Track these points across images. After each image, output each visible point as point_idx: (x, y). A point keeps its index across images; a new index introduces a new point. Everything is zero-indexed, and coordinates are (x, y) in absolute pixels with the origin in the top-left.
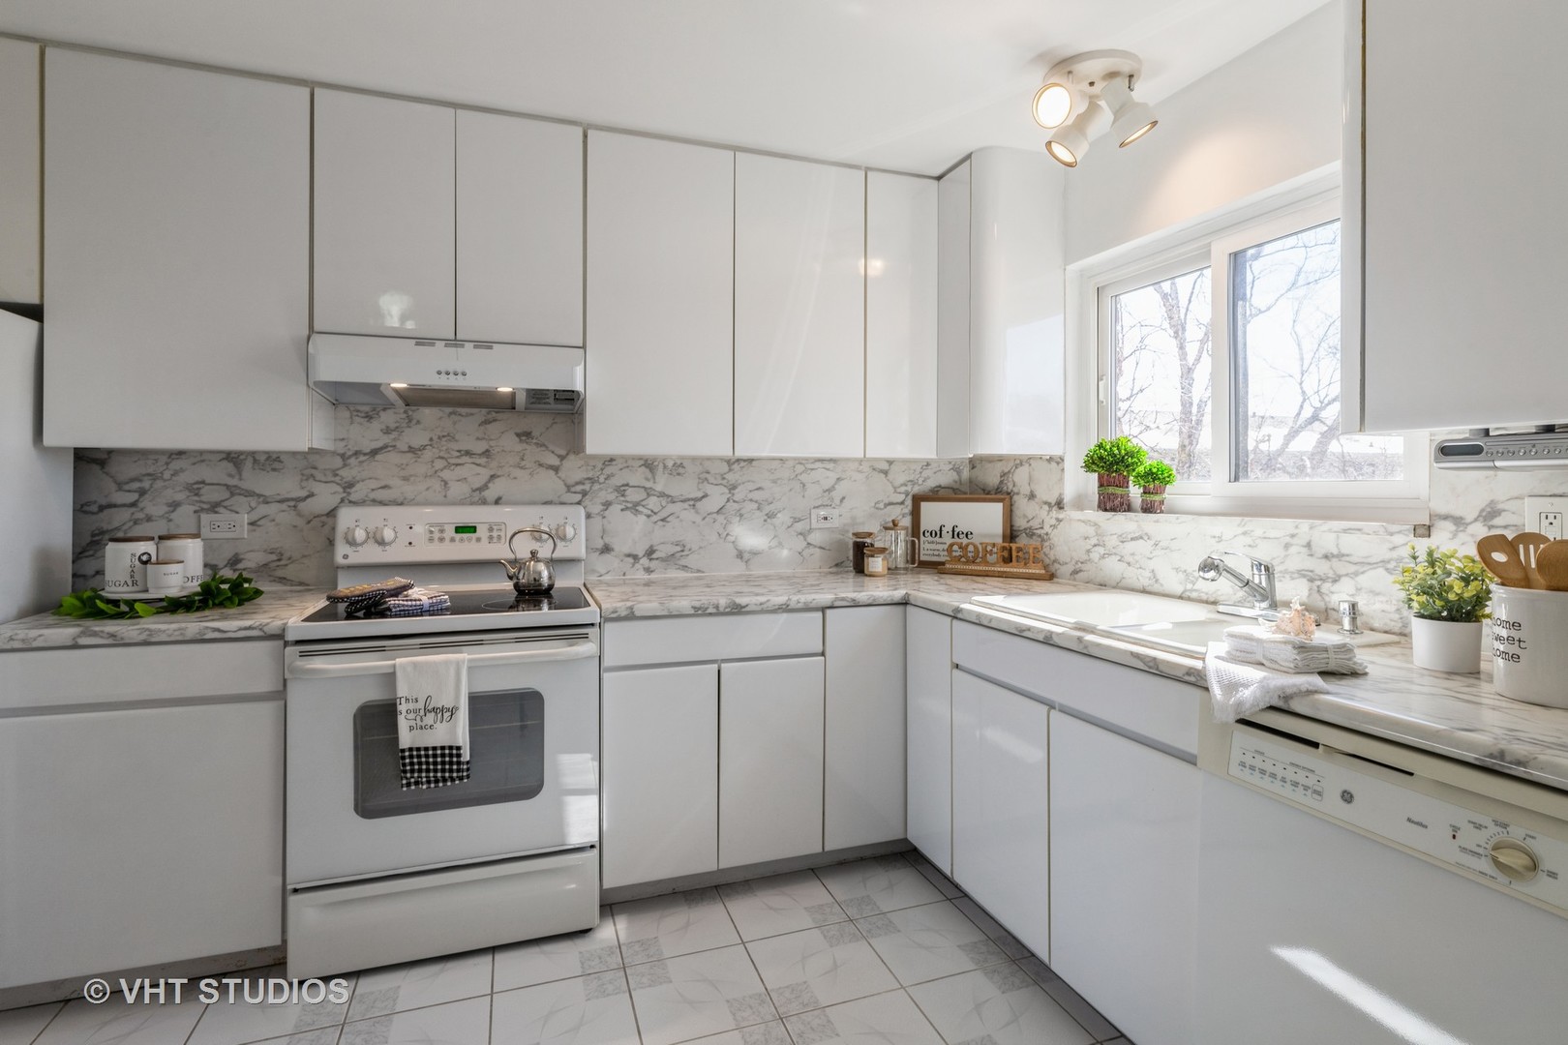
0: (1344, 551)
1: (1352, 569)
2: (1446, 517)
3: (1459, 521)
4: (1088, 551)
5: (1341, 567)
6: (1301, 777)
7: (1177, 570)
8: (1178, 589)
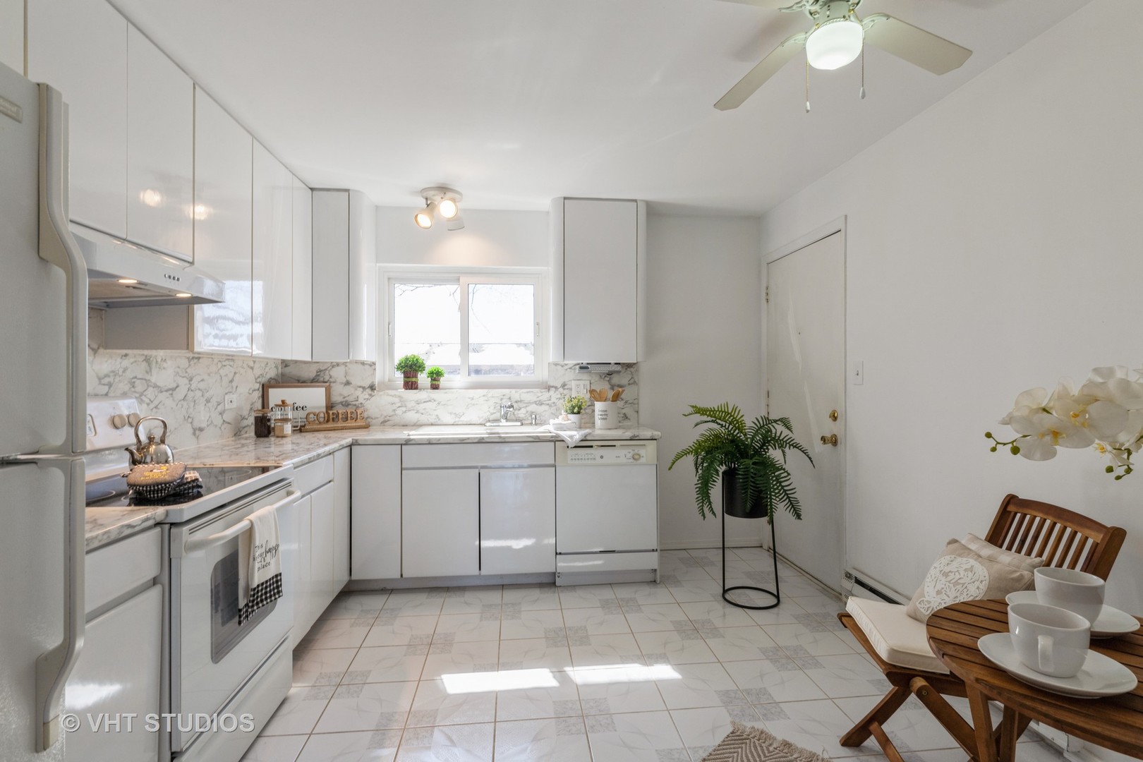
0: (522, 399)
1: (525, 405)
2: (553, 387)
3: (556, 388)
4: (394, 410)
5: (521, 405)
6: (589, 456)
7: (451, 413)
8: (452, 422)
